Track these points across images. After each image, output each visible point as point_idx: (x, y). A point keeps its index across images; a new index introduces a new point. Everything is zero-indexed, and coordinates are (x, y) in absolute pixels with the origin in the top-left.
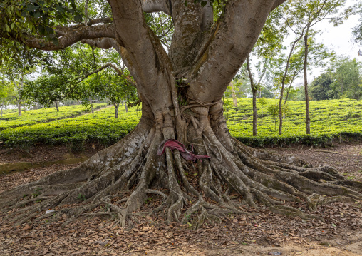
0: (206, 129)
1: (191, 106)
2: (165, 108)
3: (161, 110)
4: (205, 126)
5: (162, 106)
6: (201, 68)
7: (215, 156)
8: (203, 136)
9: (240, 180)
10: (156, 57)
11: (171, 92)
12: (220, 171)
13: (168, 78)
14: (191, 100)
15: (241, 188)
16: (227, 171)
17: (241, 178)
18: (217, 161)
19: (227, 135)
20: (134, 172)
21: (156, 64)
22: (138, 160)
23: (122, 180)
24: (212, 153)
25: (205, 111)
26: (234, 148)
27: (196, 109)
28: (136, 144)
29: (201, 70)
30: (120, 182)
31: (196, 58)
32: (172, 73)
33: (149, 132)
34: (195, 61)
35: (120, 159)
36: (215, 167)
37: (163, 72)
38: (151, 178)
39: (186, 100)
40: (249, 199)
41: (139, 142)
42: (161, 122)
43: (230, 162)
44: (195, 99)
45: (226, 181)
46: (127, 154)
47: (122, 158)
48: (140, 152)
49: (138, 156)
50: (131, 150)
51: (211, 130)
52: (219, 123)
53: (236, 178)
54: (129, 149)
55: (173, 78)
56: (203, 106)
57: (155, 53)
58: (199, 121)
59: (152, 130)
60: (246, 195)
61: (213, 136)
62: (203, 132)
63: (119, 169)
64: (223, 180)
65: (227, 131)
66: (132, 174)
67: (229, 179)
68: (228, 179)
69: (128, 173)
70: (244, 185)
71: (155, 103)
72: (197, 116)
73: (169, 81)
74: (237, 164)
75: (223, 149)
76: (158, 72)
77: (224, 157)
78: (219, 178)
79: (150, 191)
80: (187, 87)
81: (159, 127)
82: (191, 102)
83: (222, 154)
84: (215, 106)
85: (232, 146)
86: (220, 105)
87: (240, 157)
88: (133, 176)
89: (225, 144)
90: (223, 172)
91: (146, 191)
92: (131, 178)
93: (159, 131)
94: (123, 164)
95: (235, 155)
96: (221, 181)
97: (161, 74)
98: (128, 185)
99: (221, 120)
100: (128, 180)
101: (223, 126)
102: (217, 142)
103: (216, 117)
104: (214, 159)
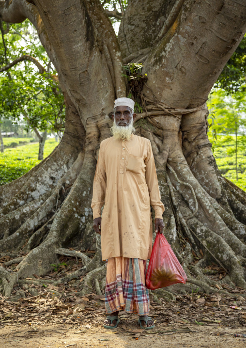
0: (173, 155)
1: (149, 113)
2: (103, 114)
3: (94, 118)
4: (171, 150)
5: (98, 112)
6: (168, 45)
7: (187, 203)
8: (167, 168)
9: (225, 243)
10: (89, 23)
11: (115, 89)
12: (193, 230)
13: (110, 62)
14: (149, 103)
15: (225, 257)
16: (204, 228)
17: (229, 242)
18: (189, 213)
19: (211, 168)
20: (43, 224)
21: (87, 35)
22: (51, 205)
23: (21, 233)
24: (182, 198)
25: (173, 123)
26: (223, 193)
27: (156, 119)
28: (52, 178)
29: (168, 49)
30: (17, 237)
31: (162, 31)
32: (119, 54)
33: (75, 159)
34: (160, 35)
35: (21, 202)
36: (184, 221)
37: (101, 51)
38: (68, 232)
39: (140, 103)
40: (237, 276)
41: (58, 175)
42: (94, 140)
43: (211, 215)
44: (155, 102)
45: (201, 247)
46: (35, 194)
47: (26, 200)
48: (57, 191)
49: (52, 197)
50: (41, 189)
51: (183, 158)
52: (199, 147)
53: (218, 241)
54: (39, 186)
55: (119, 64)
56: (169, 115)
57: (87, 15)
58: (162, 141)
59: (80, 156)
60: (232, 268)
61: (186, 169)
62: (168, 161)
63: (17, 217)
64: (197, 245)
65: (212, 162)
66: (39, 227)
67: (208, 242)
68: (204, 243)
69: (32, 223)
70: (232, 253)
71: (85, 105)
72: (159, 132)
73: (111, 70)
74: (225, 219)
75: (201, 192)
76: (91, 49)
77: (201, 205)
78: (190, 241)
79: (64, 251)
80: (143, 81)
81: (90, 148)
82: (149, 107)
83: (199, 199)
84: (192, 116)
85: (220, 189)
86: (201, 114)
87: (232, 208)
88: (40, 230)
89: (207, 184)
90: (198, 231)
91: (57, 251)
92: (37, 233)
93: (90, 156)
94: (26, 210)
95: (223, 204)
96: (193, 246)
97: (96, 54)
98: (29, 242)
99: (202, 142)
100: (30, 236)
101: (205, 153)
102: (191, 178)
103: (193, 136)
104: (184, 208)
